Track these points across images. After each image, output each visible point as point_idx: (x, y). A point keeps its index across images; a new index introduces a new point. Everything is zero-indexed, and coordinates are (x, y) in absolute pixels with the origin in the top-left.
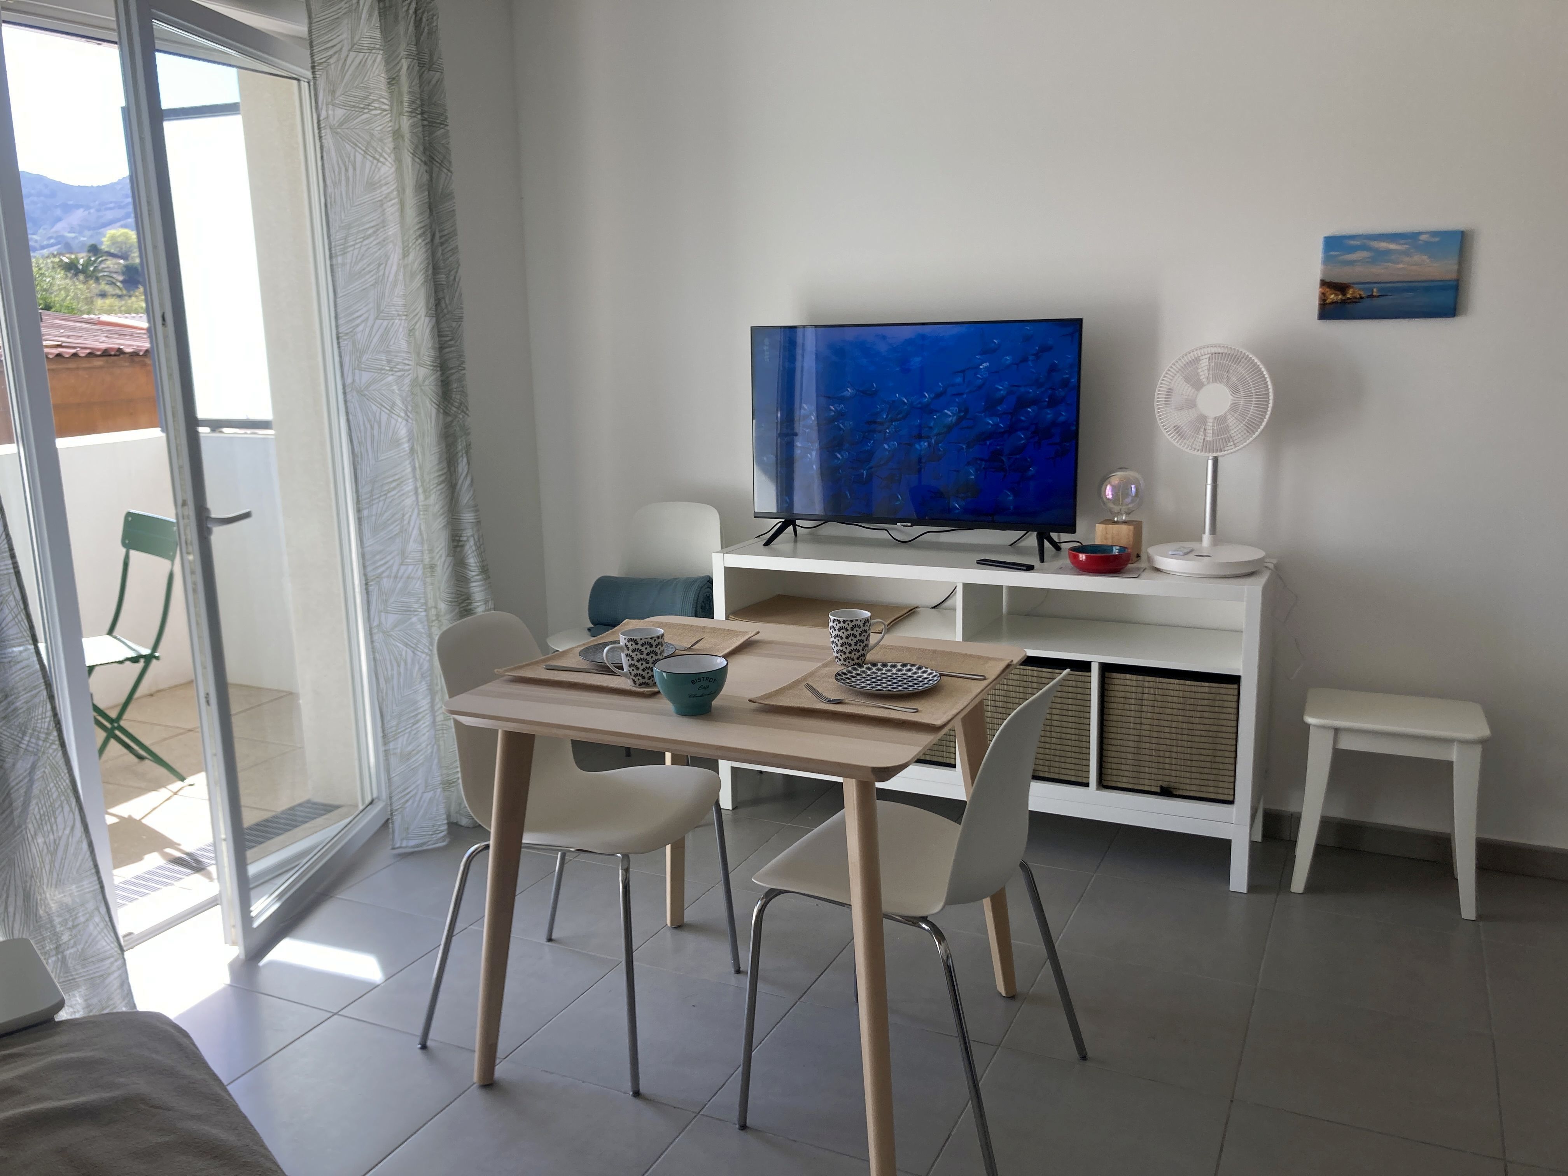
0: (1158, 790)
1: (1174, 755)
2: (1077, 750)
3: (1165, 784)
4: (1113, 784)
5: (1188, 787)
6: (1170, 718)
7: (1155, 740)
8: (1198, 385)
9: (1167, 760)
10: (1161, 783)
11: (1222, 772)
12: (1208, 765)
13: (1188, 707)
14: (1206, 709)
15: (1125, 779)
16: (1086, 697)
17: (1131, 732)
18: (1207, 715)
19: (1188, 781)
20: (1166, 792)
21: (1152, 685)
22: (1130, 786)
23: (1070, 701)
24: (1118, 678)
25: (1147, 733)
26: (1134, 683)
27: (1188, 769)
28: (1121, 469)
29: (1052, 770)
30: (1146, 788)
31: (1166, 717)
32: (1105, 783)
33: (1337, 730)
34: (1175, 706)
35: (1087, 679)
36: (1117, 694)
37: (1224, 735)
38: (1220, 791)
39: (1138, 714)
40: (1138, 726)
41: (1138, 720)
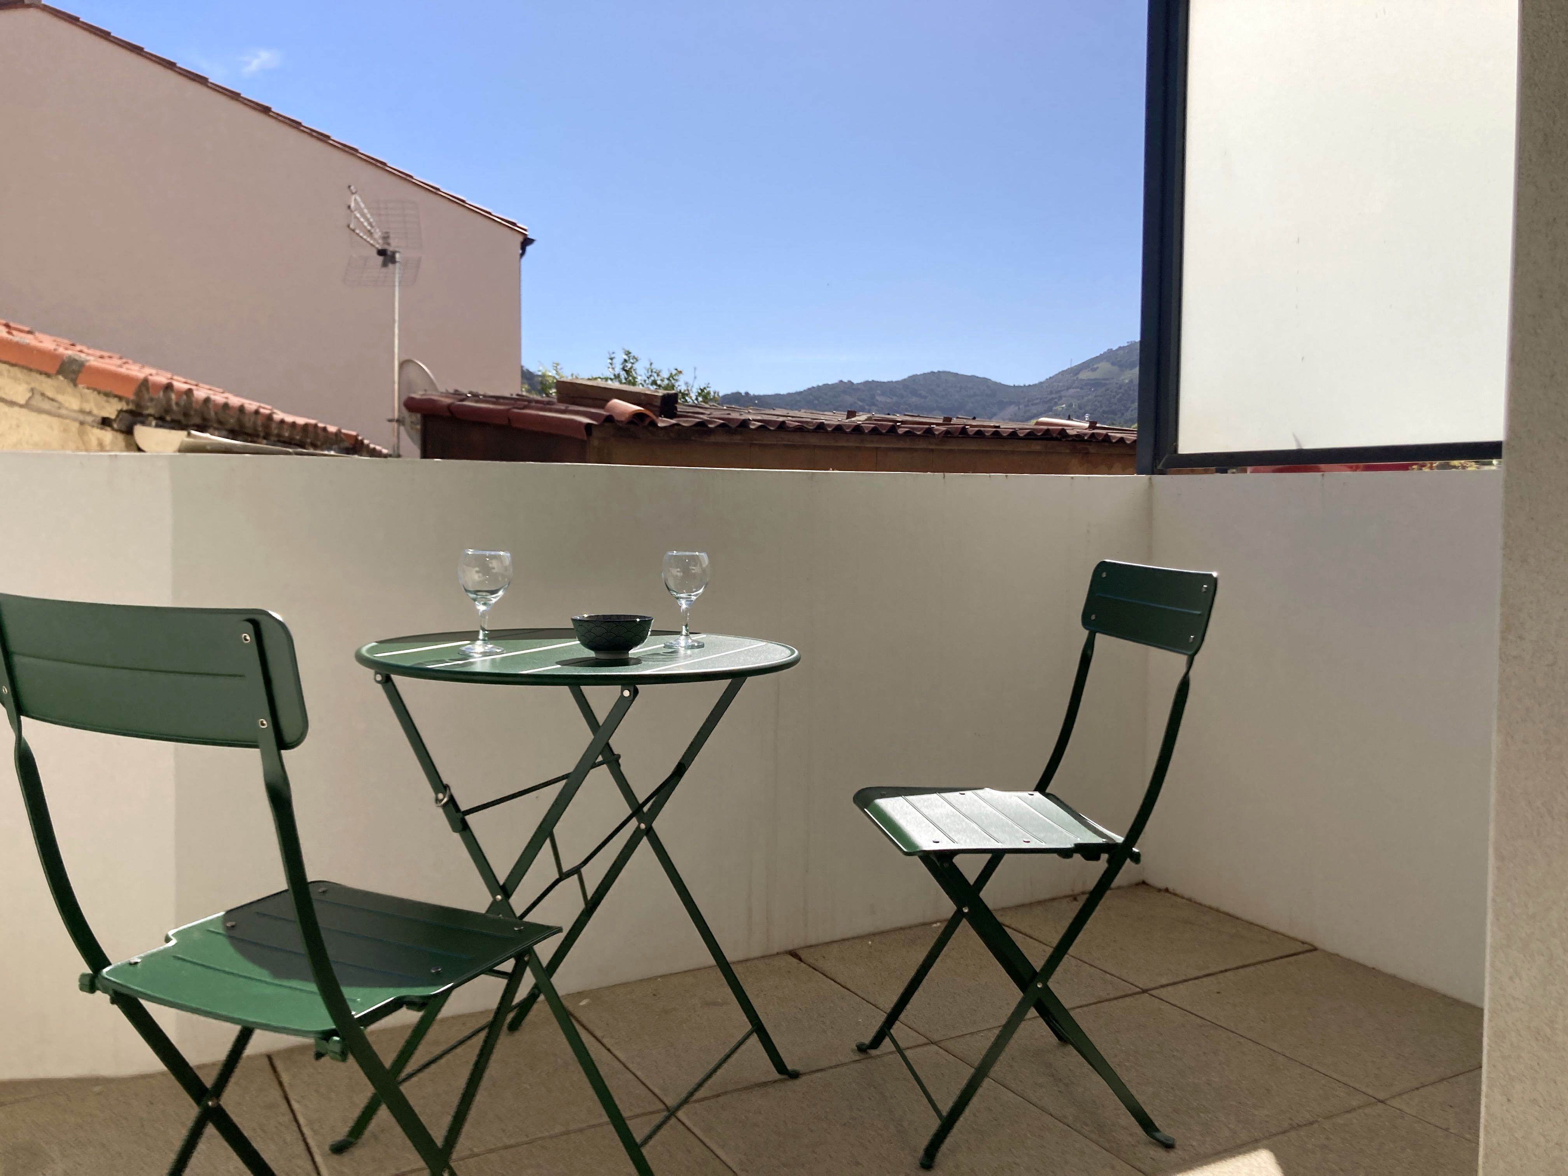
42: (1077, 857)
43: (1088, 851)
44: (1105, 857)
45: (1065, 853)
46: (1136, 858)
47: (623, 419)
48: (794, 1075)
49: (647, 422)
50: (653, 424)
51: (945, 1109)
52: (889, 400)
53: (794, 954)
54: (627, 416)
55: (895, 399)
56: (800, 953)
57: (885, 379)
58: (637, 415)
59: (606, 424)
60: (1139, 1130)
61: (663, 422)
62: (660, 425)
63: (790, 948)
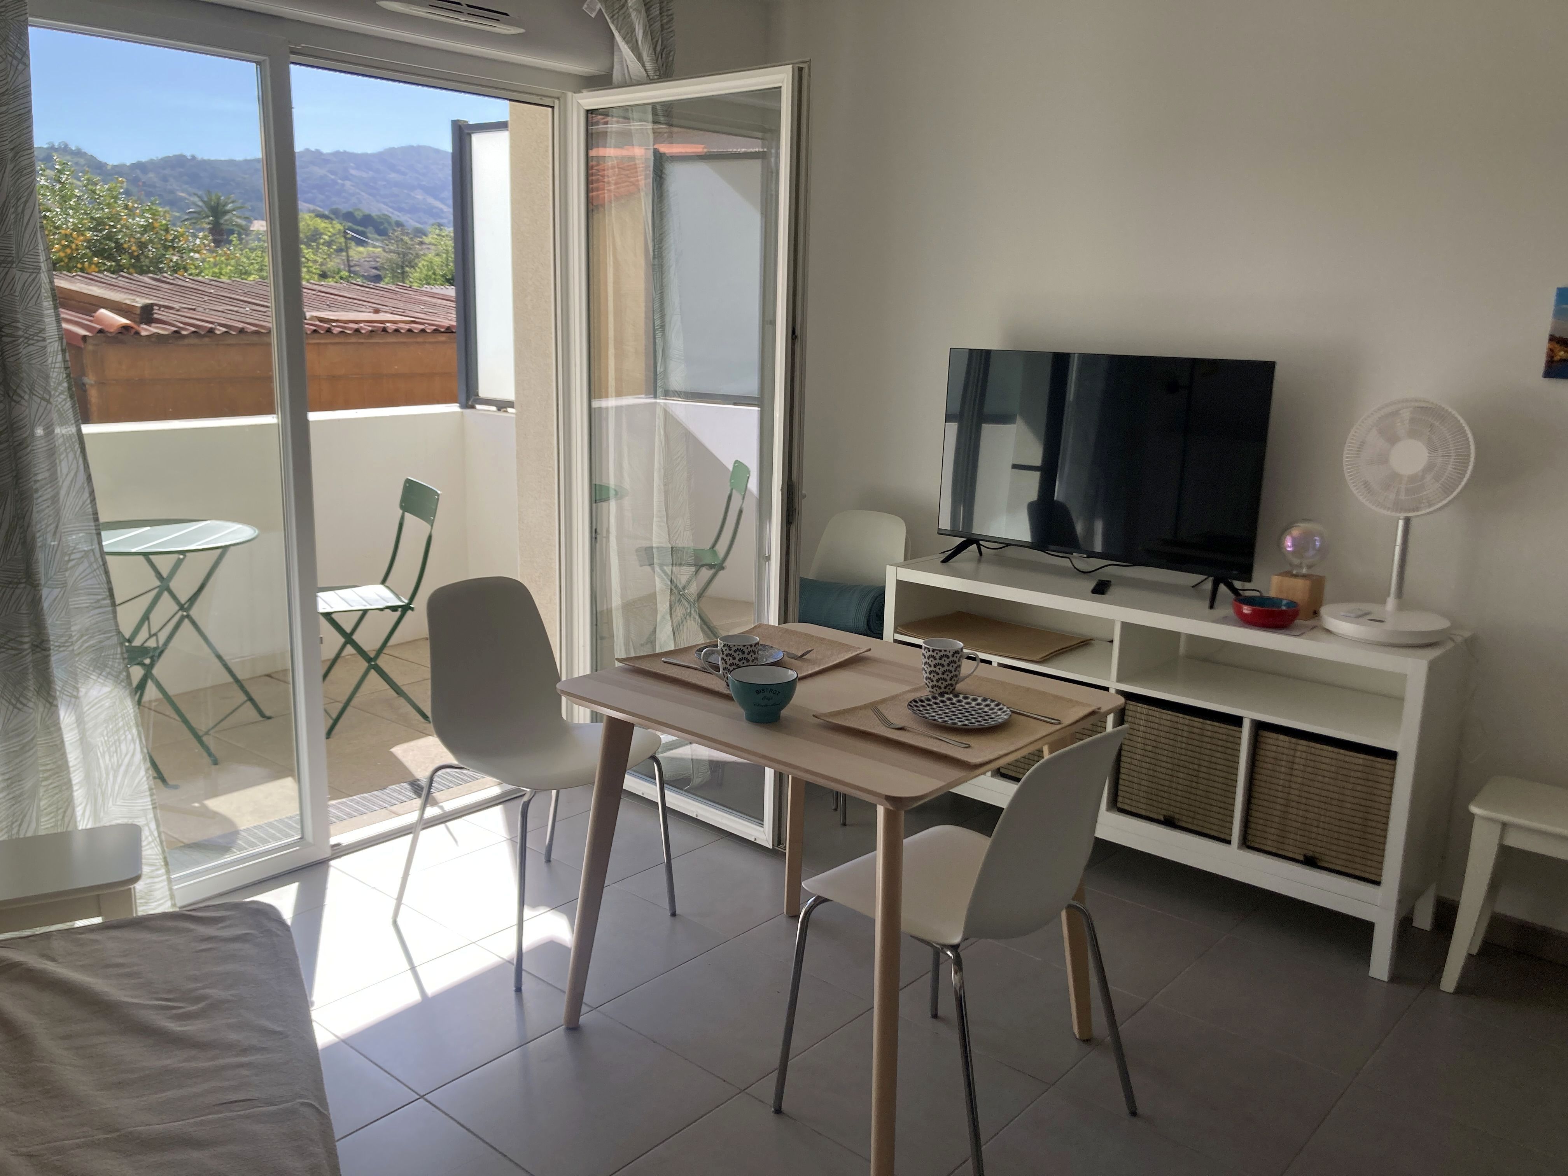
0: (1302, 858)
1: (1322, 825)
2: (1222, 805)
3: (1310, 854)
4: (1256, 846)
5: (1334, 860)
6: (1320, 785)
7: (1303, 807)
8: (1393, 440)
9: (1315, 829)
10: (1305, 852)
11: (1371, 850)
12: (1357, 840)
13: (1340, 777)
14: (1359, 781)
15: (1269, 843)
16: (1235, 753)
17: (1280, 794)
18: (1359, 788)
19: (1334, 854)
20: (1310, 862)
21: (1305, 749)
22: (1274, 850)
23: (1218, 755)
24: (1271, 738)
25: (1296, 798)
26: (1286, 745)
27: (1335, 842)
28: (1305, 520)
29: (1196, 822)
30: (1291, 855)
31: (1316, 784)
32: (1249, 843)
33: (1504, 825)
34: (1326, 774)
35: (1237, 735)
36: (1268, 753)
37: (1376, 812)
38: (1368, 869)
39: (1288, 777)
40: (1287, 790)
41: (1287, 784)
42: (388, 610)
43: (394, 609)
44: (400, 609)
45: (381, 610)
46: (412, 609)
47: (112, 330)
48: (269, 718)
49: (133, 331)
50: (137, 333)
51: (334, 716)
52: (364, 175)
53: (269, 676)
54: (115, 328)
55: (371, 173)
56: (273, 675)
57: (359, 151)
58: (126, 328)
59: (99, 335)
60: (422, 720)
61: (146, 330)
62: (144, 333)
63: (266, 673)
